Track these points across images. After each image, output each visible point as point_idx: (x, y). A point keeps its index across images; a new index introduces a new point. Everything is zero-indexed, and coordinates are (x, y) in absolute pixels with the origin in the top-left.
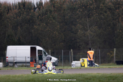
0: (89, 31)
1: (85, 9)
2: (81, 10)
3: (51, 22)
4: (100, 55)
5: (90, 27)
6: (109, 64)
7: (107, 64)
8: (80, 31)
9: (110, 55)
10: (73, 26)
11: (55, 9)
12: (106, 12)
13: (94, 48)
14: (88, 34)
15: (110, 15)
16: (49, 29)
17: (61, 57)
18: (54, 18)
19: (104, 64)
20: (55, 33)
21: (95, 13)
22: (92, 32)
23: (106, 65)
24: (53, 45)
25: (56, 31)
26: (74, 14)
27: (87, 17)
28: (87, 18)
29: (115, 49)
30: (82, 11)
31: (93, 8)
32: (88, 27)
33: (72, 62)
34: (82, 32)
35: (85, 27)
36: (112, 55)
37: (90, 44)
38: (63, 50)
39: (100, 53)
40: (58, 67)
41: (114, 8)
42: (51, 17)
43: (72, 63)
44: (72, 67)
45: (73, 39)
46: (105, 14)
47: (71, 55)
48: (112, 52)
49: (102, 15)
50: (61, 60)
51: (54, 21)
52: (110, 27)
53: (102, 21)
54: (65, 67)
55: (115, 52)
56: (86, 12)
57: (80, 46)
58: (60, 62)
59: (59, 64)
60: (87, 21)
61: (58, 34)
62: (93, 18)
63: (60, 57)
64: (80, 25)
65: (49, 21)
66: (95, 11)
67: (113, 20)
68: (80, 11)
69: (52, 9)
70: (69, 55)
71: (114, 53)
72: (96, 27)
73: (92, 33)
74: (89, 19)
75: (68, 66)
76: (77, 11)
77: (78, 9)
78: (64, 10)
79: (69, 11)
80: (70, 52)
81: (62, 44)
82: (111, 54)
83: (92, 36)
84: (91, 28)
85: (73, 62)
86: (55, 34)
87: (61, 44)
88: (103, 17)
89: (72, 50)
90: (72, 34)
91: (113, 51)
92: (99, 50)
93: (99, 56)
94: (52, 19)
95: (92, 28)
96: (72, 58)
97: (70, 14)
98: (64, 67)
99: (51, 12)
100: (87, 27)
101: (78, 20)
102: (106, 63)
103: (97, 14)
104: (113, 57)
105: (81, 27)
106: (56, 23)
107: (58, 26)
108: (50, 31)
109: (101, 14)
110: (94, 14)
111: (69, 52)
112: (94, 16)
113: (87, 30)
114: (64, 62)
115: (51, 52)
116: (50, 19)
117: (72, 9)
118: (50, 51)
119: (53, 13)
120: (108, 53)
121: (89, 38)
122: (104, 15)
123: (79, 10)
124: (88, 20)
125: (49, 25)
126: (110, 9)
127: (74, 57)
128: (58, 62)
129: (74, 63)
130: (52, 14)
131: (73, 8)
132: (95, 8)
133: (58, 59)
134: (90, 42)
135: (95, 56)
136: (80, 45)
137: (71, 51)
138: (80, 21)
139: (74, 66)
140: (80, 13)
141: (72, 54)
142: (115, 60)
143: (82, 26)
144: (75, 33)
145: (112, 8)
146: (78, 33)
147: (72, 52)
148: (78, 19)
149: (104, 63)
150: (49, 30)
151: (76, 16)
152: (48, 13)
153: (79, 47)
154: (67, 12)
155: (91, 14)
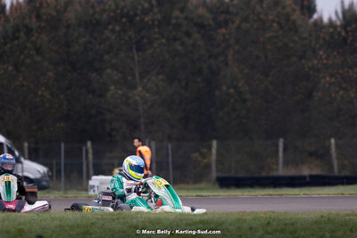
0: (141, 89)
1: (128, 24)
2: (117, 28)
3: (28, 61)
4: (170, 160)
5: (142, 77)
6: (197, 186)
7: (190, 186)
8: (112, 88)
9: (200, 159)
10: (94, 74)
11: (43, 24)
12: (188, 34)
13: (154, 140)
14: (137, 98)
15: (201, 43)
16: (25, 83)
17: (58, 164)
18: (38, 50)
19: (182, 186)
20: (40, 93)
21: (156, 36)
22: (148, 91)
23: (188, 189)
24: (35, 127)
25: (43, 89)
26: (96, 39)
27: (134, 47)
28: (135, 52)
29: (215, 143)
30: (119, 32)
31: (150, 23)
32: (137, 76)
33: (89, 178)
34: (120, 92)
35: (130, 78)
36: (205, 161)
37: (142, 127)
38: (66, 143)
39: (170, 152)
40: (48, 192)
41: (211, 22)
42: (29, 45)
43: (91, 183)
44: (91, 193)
45: (93, 112)
46: (186, 39)
47: (87, 158)
48: (205, 150)
49: (178, 43)
50: (59, 171)
51: (38, 59)
52: (199, 79)
53: (177, 59)
54: (69, 192)
55: (214, 151)
56: (130, 33)
57: (114, 133)
58: (55, 178)
59: (51, 185)
60: (133, 58)
61: (48, 97)
62: (151, 51)
63: (54, 162)
64: (115, 73)
65: (22, 57)
66: (156, 30)
67: (210, 57)
68: (113, 31)
69: (34, 23)
70: (82, 158)
71: (211, 155)
72: (160, 77)
73: (148, 95)
74: (140, 53)
75: (78, 190)
76: (106, 32)
77: (109, 24)
78: (68, 26)
79: (81, 30)
80: (84, 148)
81: (62, 124)
82: (203, 156)
83: (149, 104)
84: (145, 80)
85: (94, 177)
86: (42, 95)
87: (58, 125)
88: (180, 48)
89: (89, 144)
90: (90, 96)
91: (210, 148)
92: (170, 146)
93: (168, 163)
94: (31, 52)
95: (149, 80)
96: (91, 166)
97: (84, 39)
98: (66, 193)
99: (29, 31)
100: (134, 77)
101: (106, 57)
102: (188, 183)
103: (164, 41)
104: (208, 166)
105: (116, 77)
106: (46, 64)
107: (50, 74)
108: (25, 88)
109: (175, 39)
110: (157, 39)
111: (81, 150)
112: (155, 45)
113: (133, 87)
114: (68, 177)
115: (29, 148)
116: (26, 52)
117: (93, 25)
118: (26, 145)
119: (36, 34)
120: (196, 155)
121: (141, 108)
122: (183, 44)
123: (110, 27)
124: (136, 58)
125: (23, 69)
126: (201, 26)
127: (95, 165)
128: (48, 178)
129: (96, 180)
130: (33, 38)
131: (94, 22)
132: (156, 23)
133: (51, 169)
134: (142, 120)
135: (157, 163)
136: (113, 130)
137: (86, 145)
138: (114, 61)
139: (96, 189)
140: (114, 37)
141: (90, 156)
142: (214, 174)
143: (120, 75)
144: (101, 96)
145: (206, 23)
146: (109, 95)
147: (90, 151)
148: (108, 53)
149: (184, 183)
150: (23, 85)
151: (102, 46)
152: (22, 34)
153: (110, 135)
154: (76, 34)
155: (145, 40)
